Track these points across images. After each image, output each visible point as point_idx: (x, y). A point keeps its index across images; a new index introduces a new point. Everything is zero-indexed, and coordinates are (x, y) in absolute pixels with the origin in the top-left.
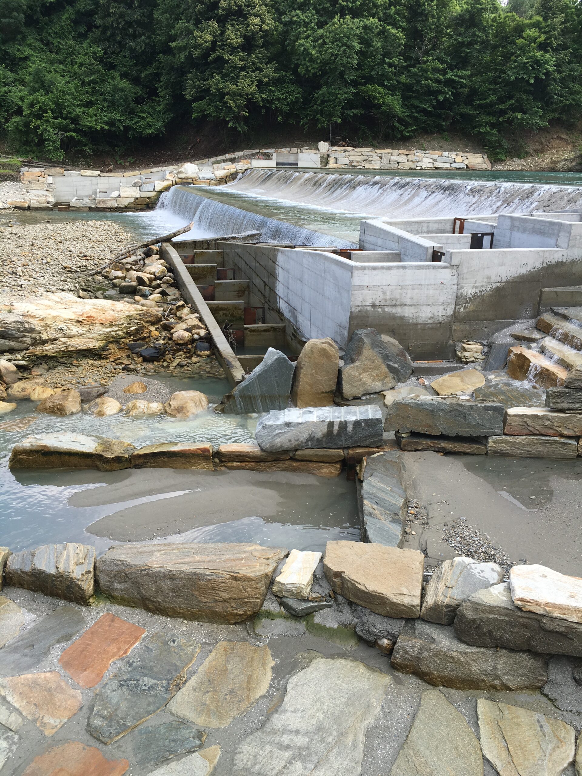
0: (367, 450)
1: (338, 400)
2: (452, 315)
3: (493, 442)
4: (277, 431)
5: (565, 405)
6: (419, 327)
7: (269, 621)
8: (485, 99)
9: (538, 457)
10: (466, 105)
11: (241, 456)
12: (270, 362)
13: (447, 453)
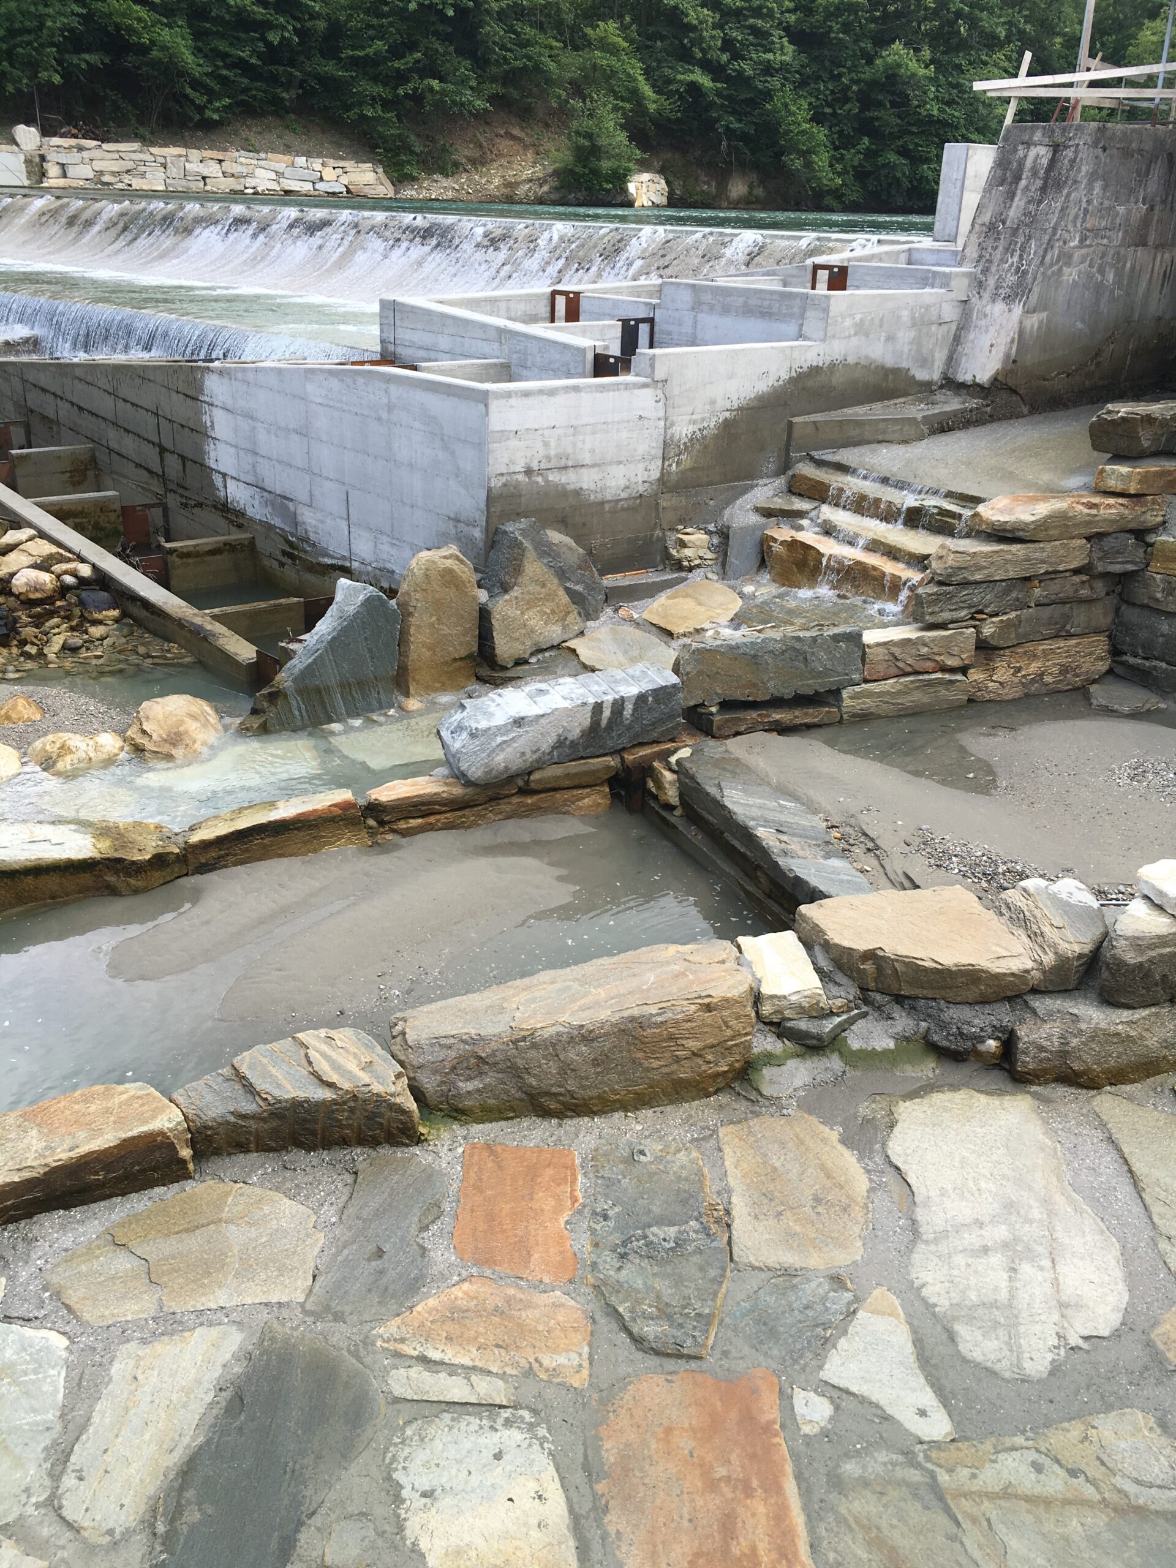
0: (657, 748)
1: (485, 672)
2: (658, 480)
3: (851, 698)
4: (499, 740)
5: (946, 616)
6: (607, 507)
7: (775, 1070)
8: (363, 48)
9: (916, 713)
10: (323, 56)
11: (423, 804)
12: (351, 610)
13: (783, 730)
